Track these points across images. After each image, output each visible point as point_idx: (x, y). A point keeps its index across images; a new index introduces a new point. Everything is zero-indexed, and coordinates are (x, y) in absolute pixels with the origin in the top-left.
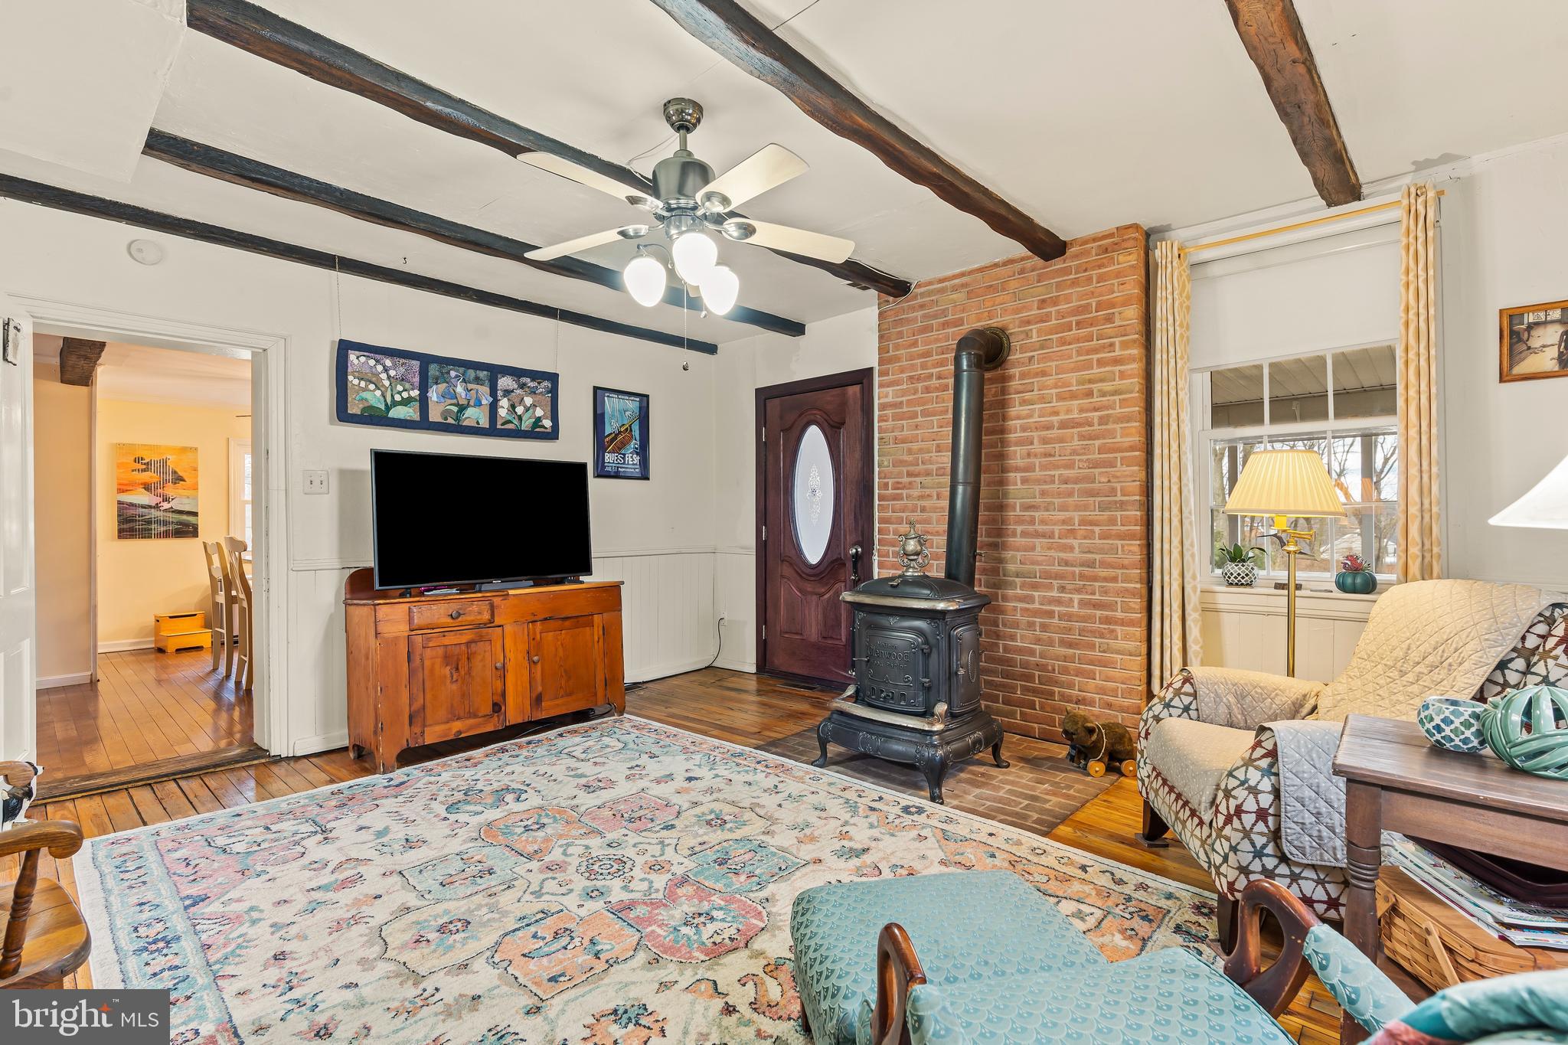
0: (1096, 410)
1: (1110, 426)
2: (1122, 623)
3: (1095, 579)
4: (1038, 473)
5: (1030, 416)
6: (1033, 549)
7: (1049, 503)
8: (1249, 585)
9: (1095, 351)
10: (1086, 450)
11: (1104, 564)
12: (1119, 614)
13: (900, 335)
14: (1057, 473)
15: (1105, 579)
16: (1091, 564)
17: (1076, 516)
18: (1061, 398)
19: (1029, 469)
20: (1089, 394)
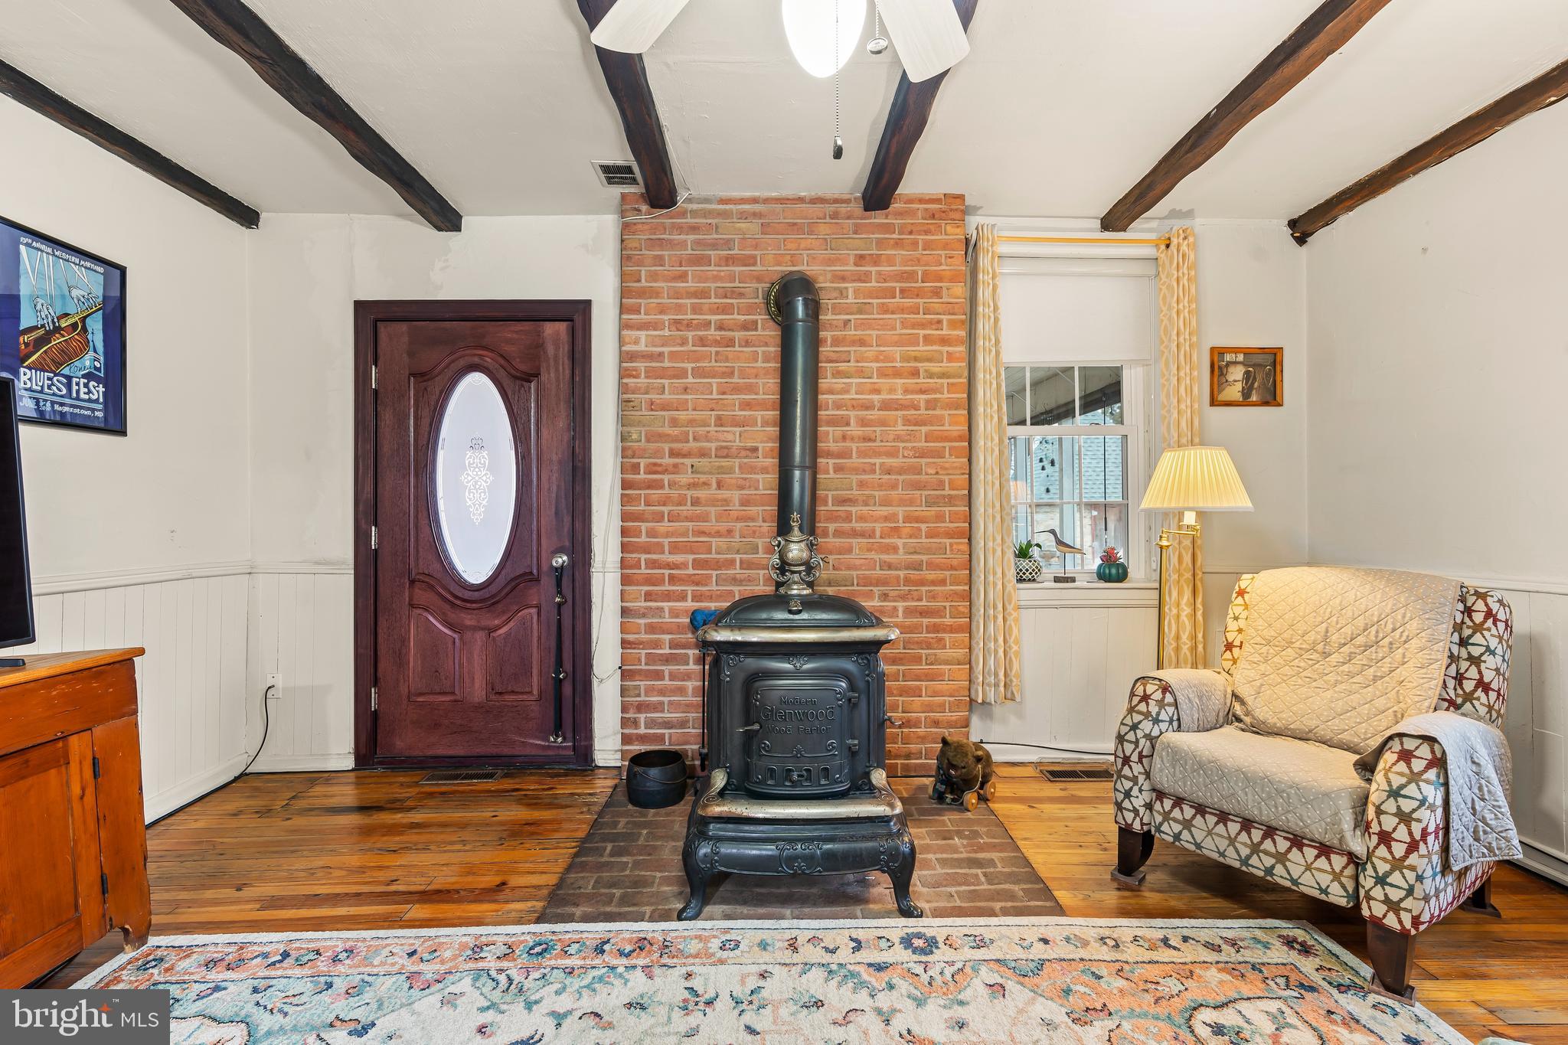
0: (922, 392)
1: (938, 412)
2: (952, 629)
3: (922, 582)
4: (855, 460)
5: (847, 392)
6: (850, 550)
7: (869, 496)
8: (1036, 580)
9: (922, 325)
10: (911, 436)
11: (932, 566)
12: (948, 621)
13: (659, 261)
14: (878, 461)
15: (933, 583)
16: (917, 566)
17: (901, 511)
18: (882, 373)
19: (845, 454)
20: (915, 373)
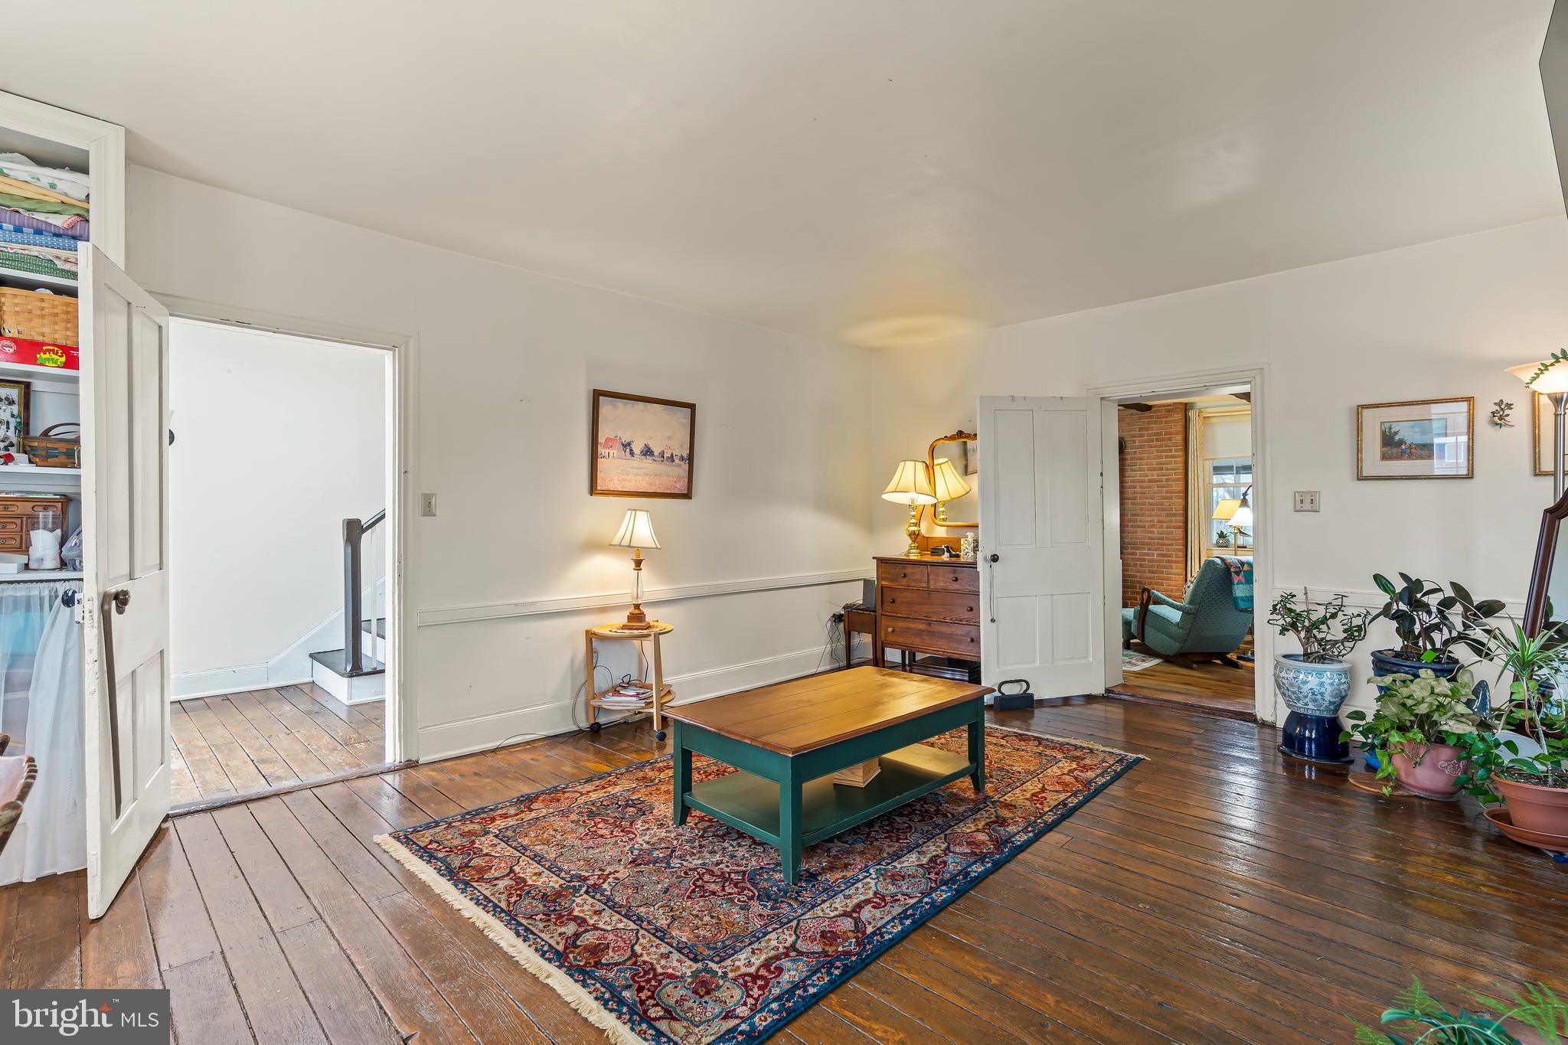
0: (1164, 476)
1: (1170, 483)
2: (1175, 562)
3: (1164, 545)
4: (1139, 501)
5: (1135, 477)
6: (1136, 532)
7: (1143, 513)
8: (1227, 547)
9: (1164, 451)
10: (1160, 492)
11: (1167, 539)
12: (1174, 559)
14: (1147, 501)
15: (1168, 545)
16: (1162, 539)
17: (1156, 519)
18: (1149, 470)
19: (1135, 498)
20: (1162, 469)
